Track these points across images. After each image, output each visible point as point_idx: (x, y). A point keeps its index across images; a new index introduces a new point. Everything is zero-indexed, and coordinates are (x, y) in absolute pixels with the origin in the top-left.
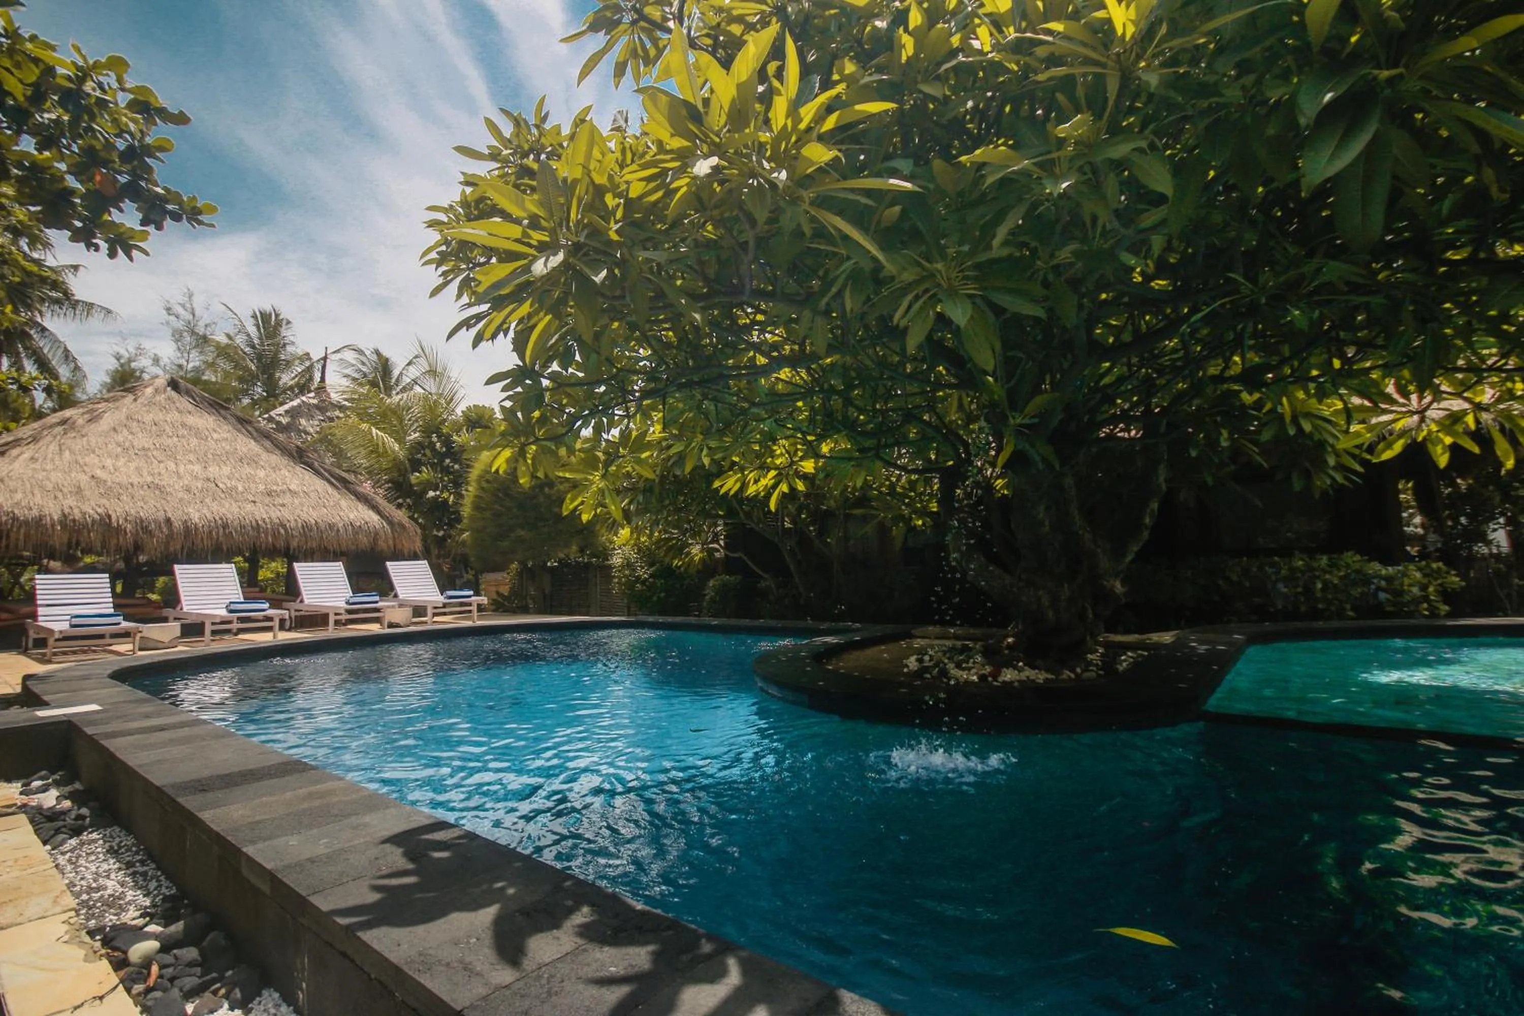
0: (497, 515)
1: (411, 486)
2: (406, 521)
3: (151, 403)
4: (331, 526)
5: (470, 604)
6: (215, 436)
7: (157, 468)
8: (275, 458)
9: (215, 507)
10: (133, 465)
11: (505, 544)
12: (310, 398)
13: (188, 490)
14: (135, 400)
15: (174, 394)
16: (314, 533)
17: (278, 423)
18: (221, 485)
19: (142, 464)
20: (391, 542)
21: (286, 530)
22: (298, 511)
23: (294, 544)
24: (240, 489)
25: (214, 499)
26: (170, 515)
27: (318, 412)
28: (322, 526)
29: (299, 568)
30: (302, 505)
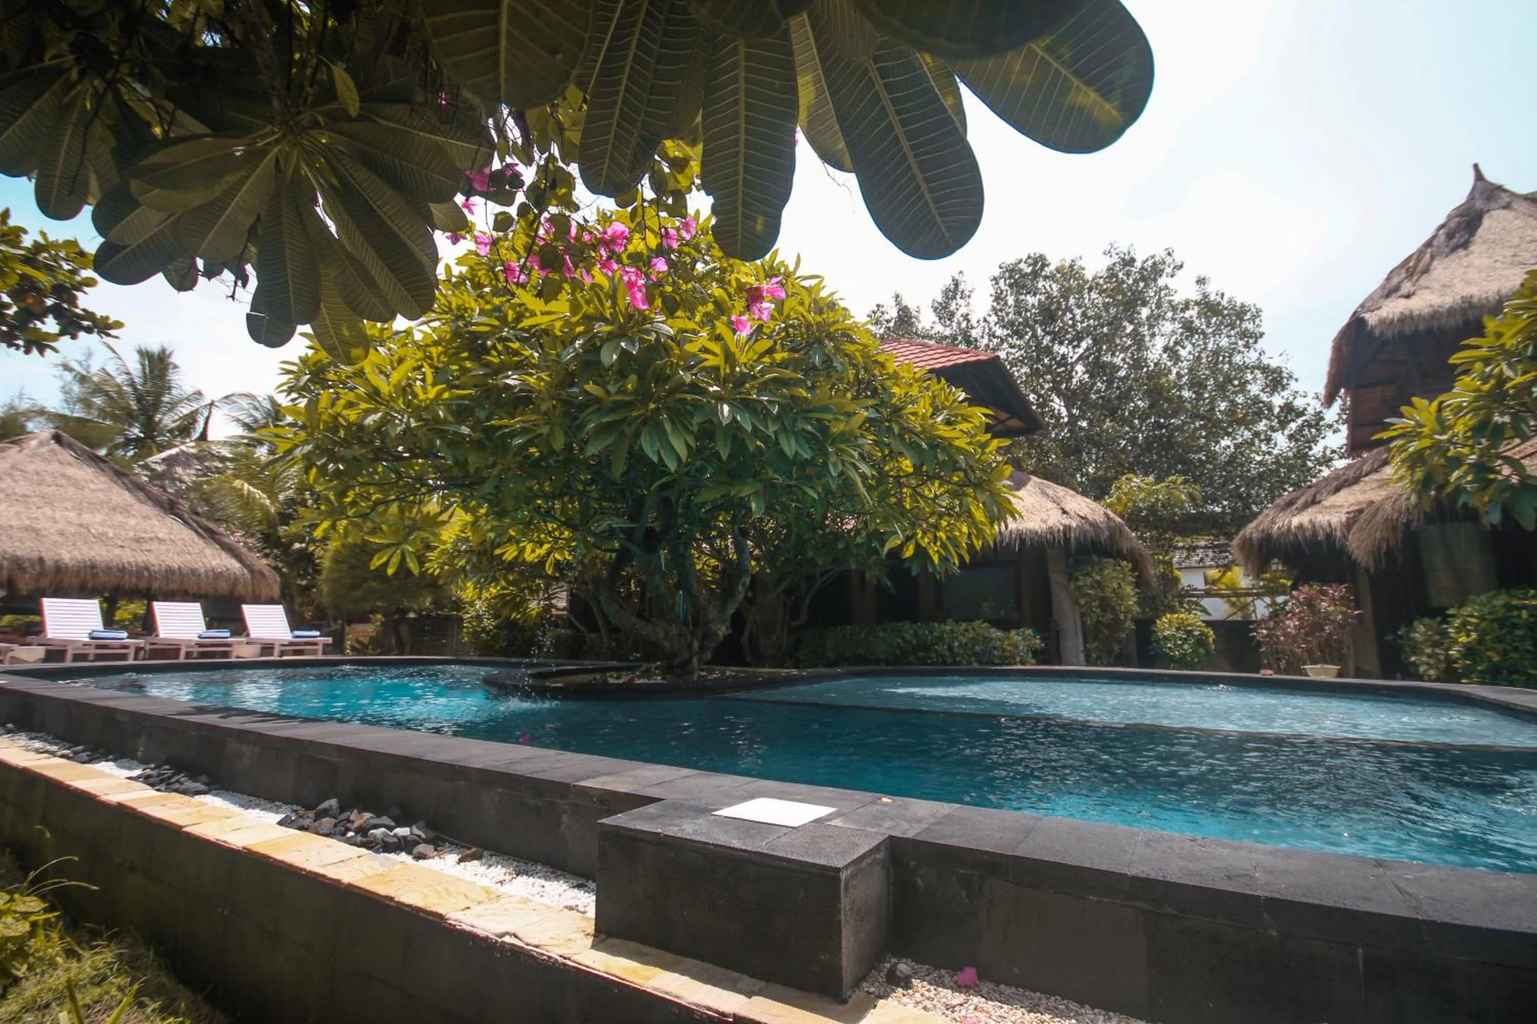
0: (353, 568)
1: (279, 538)
2: (267, 571)
3: (34, 455)
4: (193, 572)
5: (316, 644)
6: (92, 486)
7: (38, 513)
8: (148, 509)
9: (85, 549)
10: (13, 510)
11: (358, 594)
12: (189, 446)
13: (62, 533)
14: (20, 451)
15: (56, 447)
16: (176, 577)
17: (153, 470)
18: (93, 531)
19: (22, 509)
20: (250, 589)
21: (149, 572)
22: (163, 557)
23: (156, 585)
24: (111, 535)
25: (86, 543)
26: (43, 555)
27: (195, 461)
28: (185, 570)
29: (158, 606)
30: (168, 551)
